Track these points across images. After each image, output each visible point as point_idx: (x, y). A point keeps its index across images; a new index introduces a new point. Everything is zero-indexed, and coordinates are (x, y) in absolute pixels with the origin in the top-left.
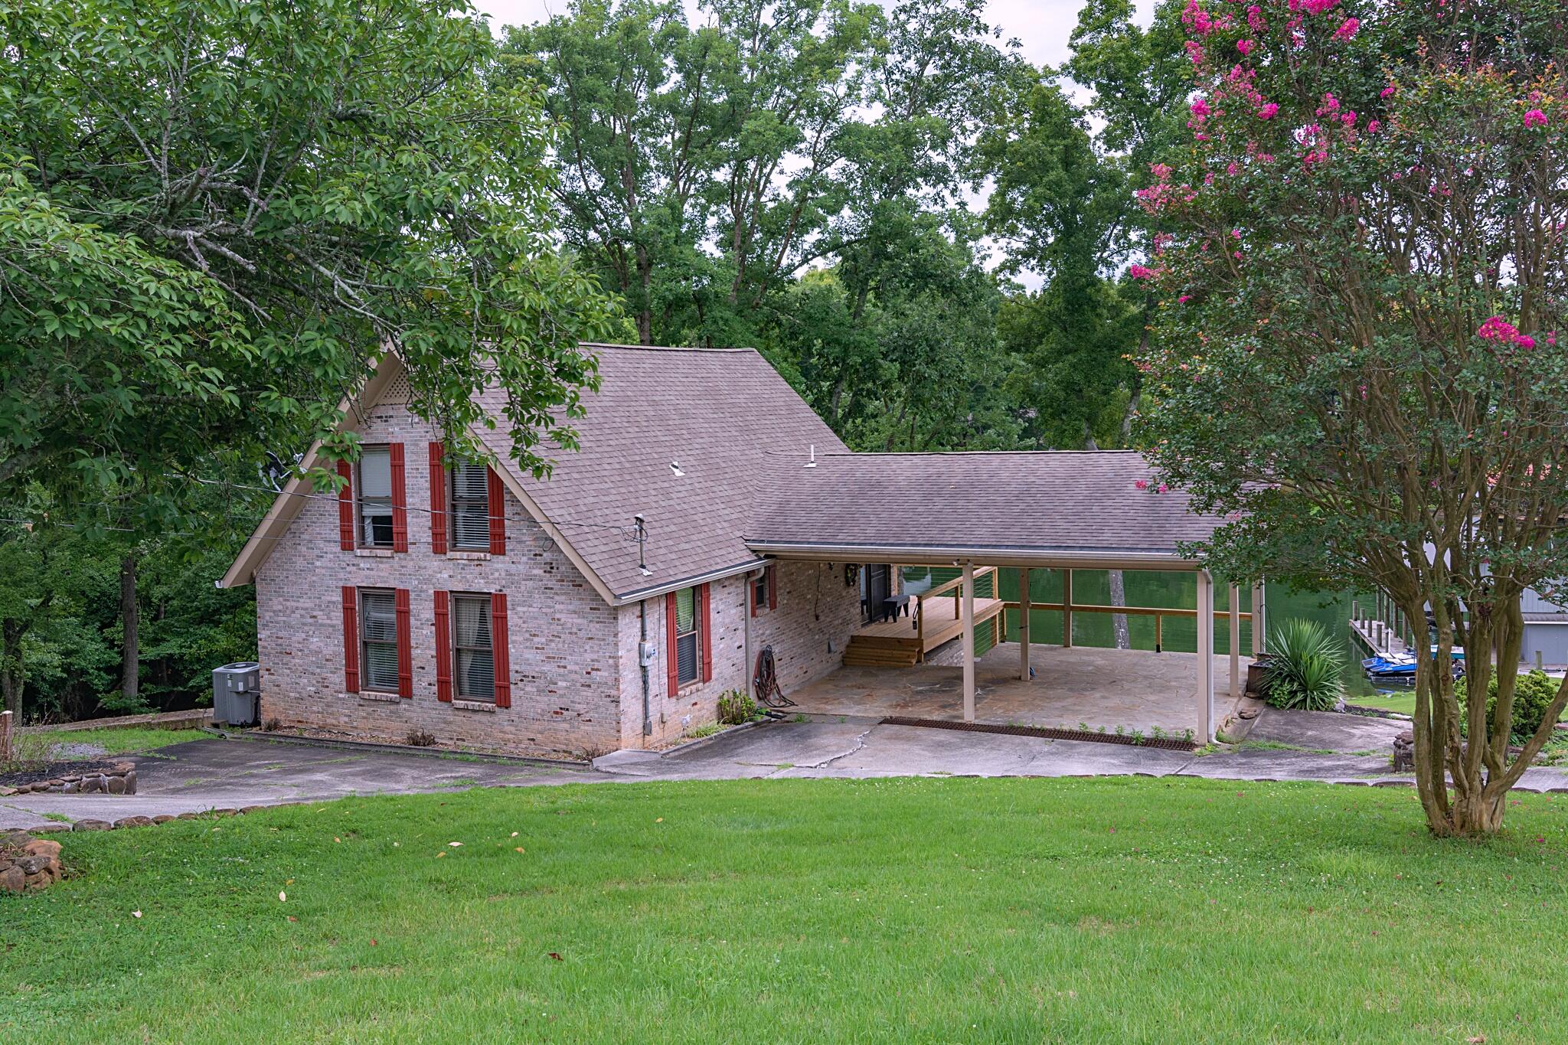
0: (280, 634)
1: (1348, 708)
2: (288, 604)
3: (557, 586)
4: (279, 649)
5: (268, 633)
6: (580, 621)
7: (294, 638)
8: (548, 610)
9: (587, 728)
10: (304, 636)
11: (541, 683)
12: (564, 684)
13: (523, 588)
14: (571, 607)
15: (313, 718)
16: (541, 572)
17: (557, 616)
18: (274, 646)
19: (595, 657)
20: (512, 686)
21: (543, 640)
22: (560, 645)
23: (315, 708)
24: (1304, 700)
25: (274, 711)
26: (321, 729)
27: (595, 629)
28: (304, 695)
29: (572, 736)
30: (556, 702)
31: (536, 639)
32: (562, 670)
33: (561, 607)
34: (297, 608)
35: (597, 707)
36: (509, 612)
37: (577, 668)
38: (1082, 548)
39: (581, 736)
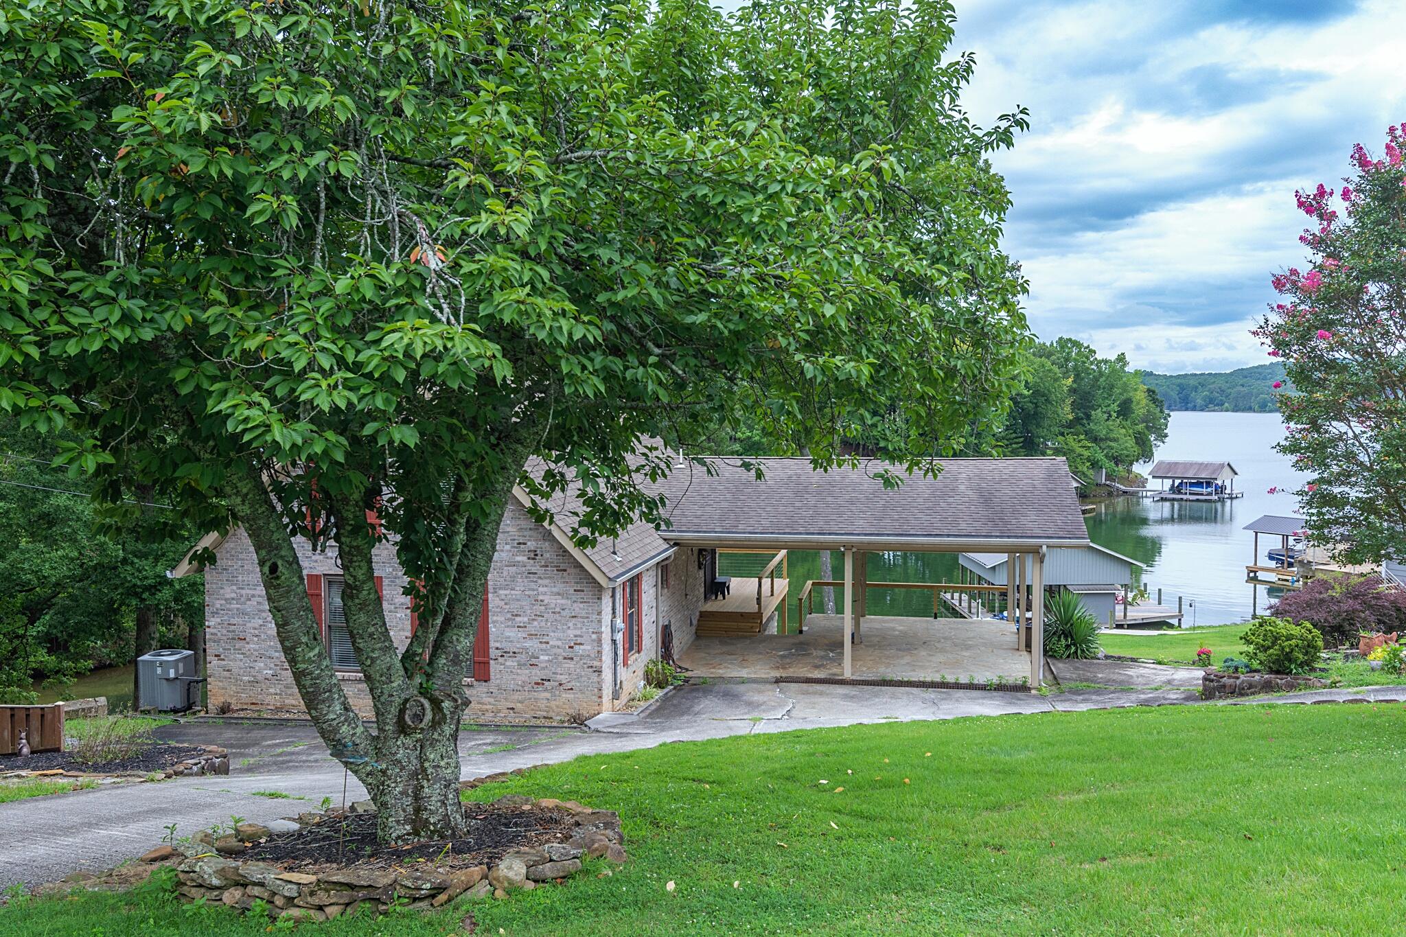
0: (233, 621)
1: (1107, 657)
2: (243, 592)
3: (541, 571)
4: (231, 636)
5: (219, 620)
6: (563, 601)
7: (249, 625)
8: (531, 593)
9: (570, 696)
10: (260, 622)
11: (522, 658)
12: (546, 658)
13: (505, 573)
14: (555, 590)
15: (268, 699)
16: (525, 559)
17: (541, 598)
18: (225, 632)
19: (578, 632)
20: (492, 662)
21: (526, 619)
22: (543, 624)
23: (272, 690)
24: (1076, 652)
25: (223, 695)
26: (278, 709)
27: (578, 608)
28: (260, 678)
29: (553, 704)
30: (537, 674)
31: (518, 619)
32: (544, 646)
33: (545, 589)
34: (253, 596)
35: (579, 677)
36: (490, 595)
37: (559, 643)
38: (948, 536)
39: (564, 704)
